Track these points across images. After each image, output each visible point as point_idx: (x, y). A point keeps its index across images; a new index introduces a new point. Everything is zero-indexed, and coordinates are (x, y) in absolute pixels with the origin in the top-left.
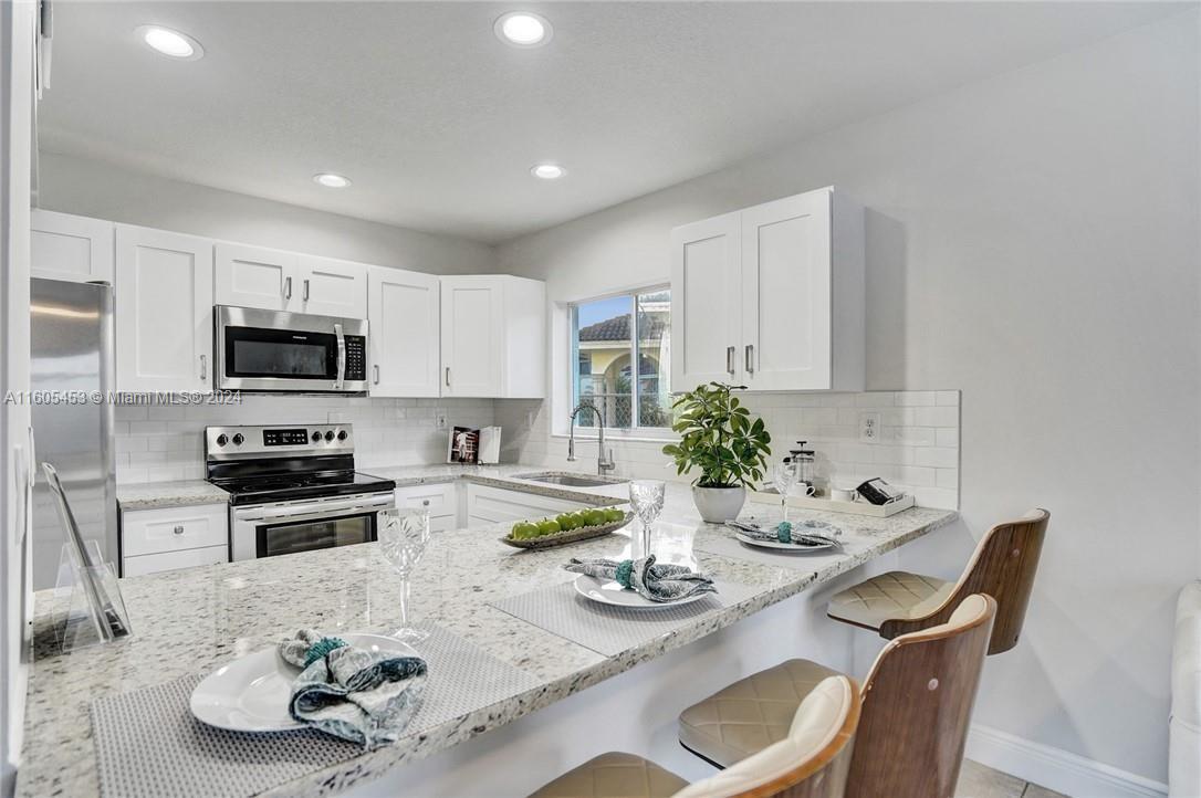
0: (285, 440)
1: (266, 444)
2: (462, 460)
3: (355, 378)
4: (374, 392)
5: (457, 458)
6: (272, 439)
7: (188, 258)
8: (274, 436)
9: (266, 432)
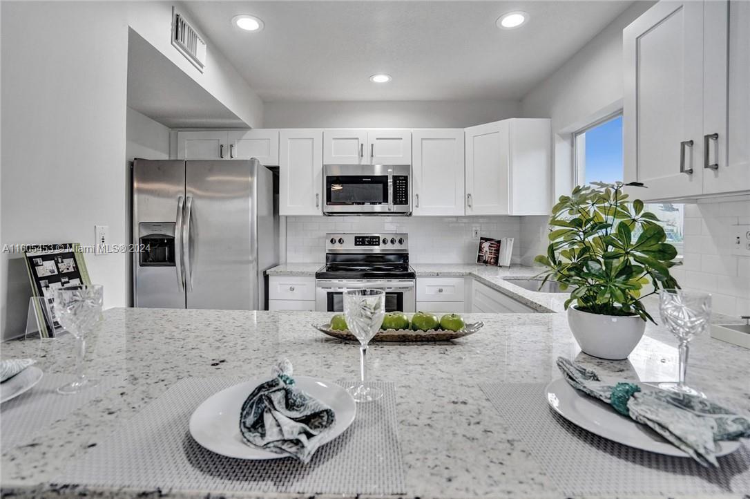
0: (366, 243)
1: (356, 245)
2: (486, 262)
3: (401, 203)
4: (416, 212)
5: (481, 260)
6: (359, 241)
7: (310, 142)
8: (360, 240)
9: (356, 238)
